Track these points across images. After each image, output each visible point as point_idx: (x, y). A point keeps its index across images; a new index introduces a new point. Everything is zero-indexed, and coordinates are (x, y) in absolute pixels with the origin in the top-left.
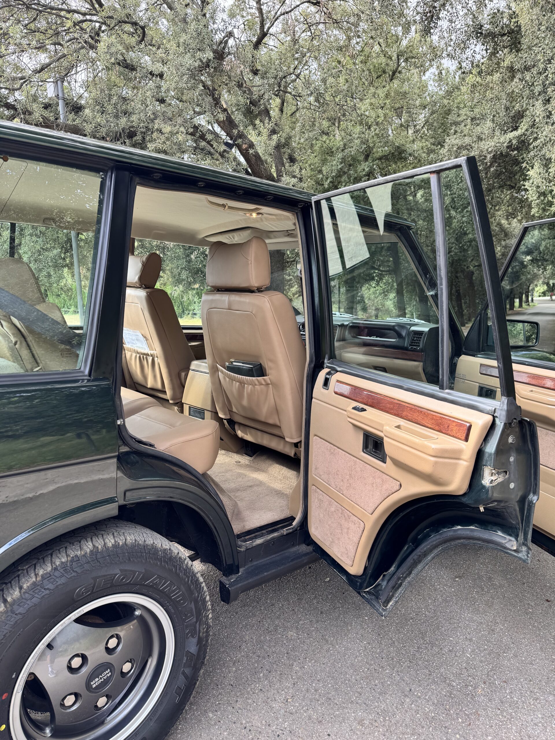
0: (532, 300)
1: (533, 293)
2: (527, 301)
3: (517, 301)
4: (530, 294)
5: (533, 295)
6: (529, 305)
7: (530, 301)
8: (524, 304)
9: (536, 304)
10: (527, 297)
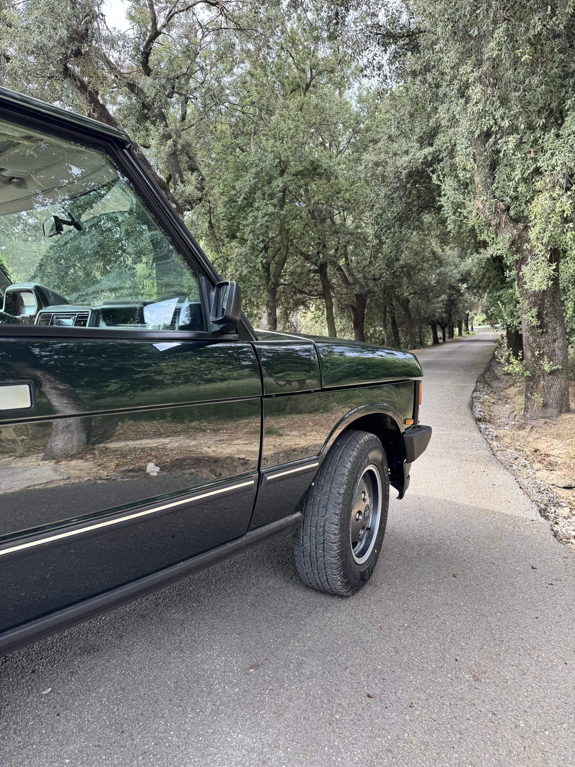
0: (472, 329)
1: (472, 321)
2: (467, 329)
3: (456, 330)
4: (469, 322)
5: (472, 324)
6: (468, 333)
7: (470, 330)
8: (463, 332)
9: (476, 333)
10: (467, 325)
